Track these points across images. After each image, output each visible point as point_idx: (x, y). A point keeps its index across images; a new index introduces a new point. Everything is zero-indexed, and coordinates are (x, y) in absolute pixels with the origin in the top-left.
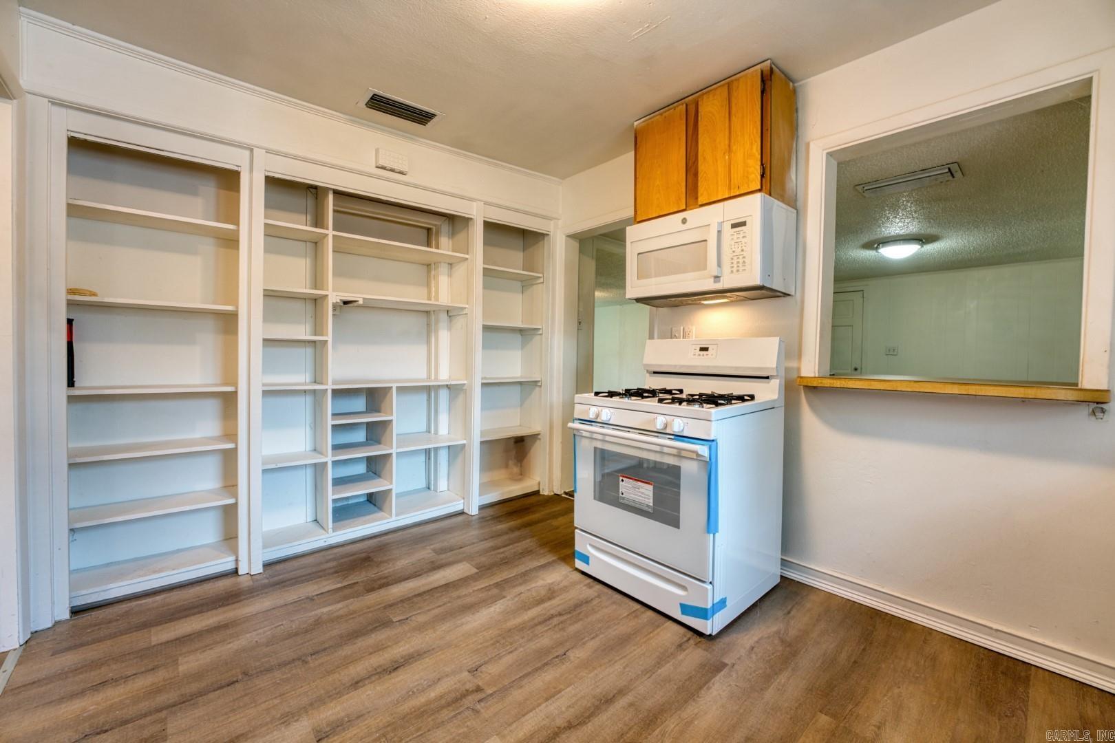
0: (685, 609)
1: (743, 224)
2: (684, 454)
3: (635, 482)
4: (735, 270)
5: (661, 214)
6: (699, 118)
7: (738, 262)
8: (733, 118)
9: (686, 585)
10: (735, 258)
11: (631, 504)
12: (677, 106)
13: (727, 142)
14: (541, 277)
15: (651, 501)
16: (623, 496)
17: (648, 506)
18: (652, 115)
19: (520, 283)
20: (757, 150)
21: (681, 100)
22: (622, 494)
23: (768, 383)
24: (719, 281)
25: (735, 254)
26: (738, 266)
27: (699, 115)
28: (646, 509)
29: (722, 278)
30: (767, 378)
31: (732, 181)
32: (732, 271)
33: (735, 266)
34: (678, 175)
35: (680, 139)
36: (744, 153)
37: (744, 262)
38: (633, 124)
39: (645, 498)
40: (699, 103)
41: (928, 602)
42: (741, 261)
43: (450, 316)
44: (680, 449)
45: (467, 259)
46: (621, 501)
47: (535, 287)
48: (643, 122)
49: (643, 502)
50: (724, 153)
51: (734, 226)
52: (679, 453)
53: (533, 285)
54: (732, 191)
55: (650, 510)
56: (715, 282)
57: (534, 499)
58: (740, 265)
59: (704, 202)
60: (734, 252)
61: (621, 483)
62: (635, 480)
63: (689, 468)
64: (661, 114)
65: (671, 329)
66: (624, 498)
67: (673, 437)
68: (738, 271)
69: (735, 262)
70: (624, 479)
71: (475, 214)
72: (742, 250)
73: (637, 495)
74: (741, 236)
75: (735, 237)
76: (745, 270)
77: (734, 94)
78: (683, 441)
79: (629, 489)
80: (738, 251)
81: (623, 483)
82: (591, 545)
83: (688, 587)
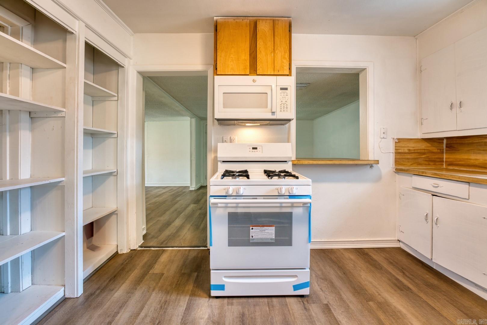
0: (296, 287)
1: (286, 89)
2: (295, 205)
3: (262, 228)
4: (282, 110)
5: (234, 74)
6: (257, 30)
7: (284, 107)
8: (276, 37)
9: (297, 275)
10: (282, 104)
11: (259, 241)
12: (245, 19)
13: (273, 48)
14: (116, 96)
15: (274, 235)
16: (253, 238)
17: (271, 239)
18: (227, 17)
19: (91, 98)
20: (287, 56)
21: (245, 17)
22: (252, 237)
23: (288, 164)
24: (274, 115)
25: (282, 103)
26: (284, 109)
27: (257, 29)
28: (270, 241)
29: (276, 113)
30: (286, 161)
31: (275, 67)
32: (281, 111)
33: (283, 108)
34: (245, 57)
35: (246, 37)
36: (281, 56)
37: (287, 107)
38: (214, 18)
39: (269, 235)
40: (258, 23)
41: (335, 239)
42: (285, 106)
43: (31, 118)
44: (292, 203)
45: (65, 68)
46: (251, 241)
47: (107, 102)
48: (221, 19)
49: (268, 238)
50: (271, 53)
51: (282, 89)
52: (292, 205)
53: (105, 101)
54: (275, 72)
55: (273, 241)
56: (272, 115)
57: (120, 261)
58: (285, 108)
59: (260, 74)
60: (282, 101)
61: (251, 230)
62: (262, 226)
63: (297, 212)
64: (234, 20)
65: (223, 137)
66: (254, 239)
67: (288, 197)
68: (284, 111)
69: (282, 106)
70: (253, 227)
71: (77, 30)
72: (286, 101)
73: (263, 235)
74: (285, 94)
75: (282, 94)
76: (287, 111)
77: (277, 26)
78: (295, 198)
79: (256, 233)
80: (284, 102)
81: (253, 230)
82: (225, 277)
83: (298, 275)
